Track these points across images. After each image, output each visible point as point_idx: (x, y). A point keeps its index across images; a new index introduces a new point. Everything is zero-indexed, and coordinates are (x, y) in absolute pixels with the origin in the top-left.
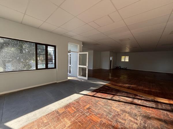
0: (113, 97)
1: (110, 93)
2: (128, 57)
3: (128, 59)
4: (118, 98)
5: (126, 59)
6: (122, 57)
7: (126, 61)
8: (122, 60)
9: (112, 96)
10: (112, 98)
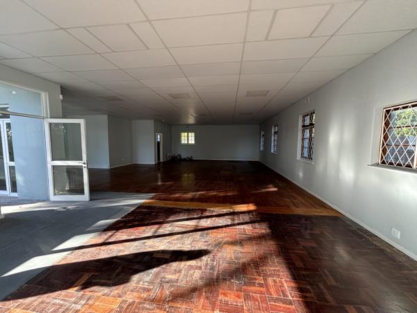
0: (159, 228)
1: (153, 221)
2: (193, 134)
3: (193, 138)
4: (170, 229)
5: (190, 138)
6: (183, 134)
7: (190, 142)
8: (183, 142)
9: (156, 226)
10: (156, 232)
